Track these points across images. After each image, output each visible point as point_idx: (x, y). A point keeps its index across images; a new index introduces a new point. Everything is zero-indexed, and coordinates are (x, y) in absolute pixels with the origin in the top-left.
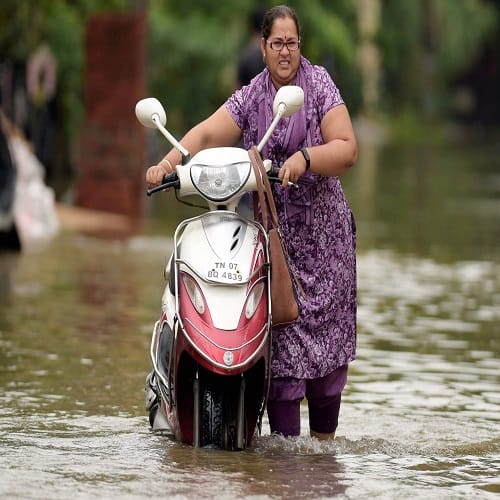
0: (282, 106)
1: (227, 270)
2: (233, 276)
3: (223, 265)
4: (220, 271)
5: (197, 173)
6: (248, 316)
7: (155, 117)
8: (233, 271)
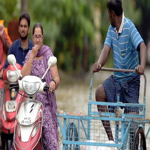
0: (50, 63)
1: (27, 120)
2: (28, 122)
3: (26, 119)
4: (25, 121)
5: (24, 83)
6: (33, 136)
7: (13, 61)
8: (29, 120)
